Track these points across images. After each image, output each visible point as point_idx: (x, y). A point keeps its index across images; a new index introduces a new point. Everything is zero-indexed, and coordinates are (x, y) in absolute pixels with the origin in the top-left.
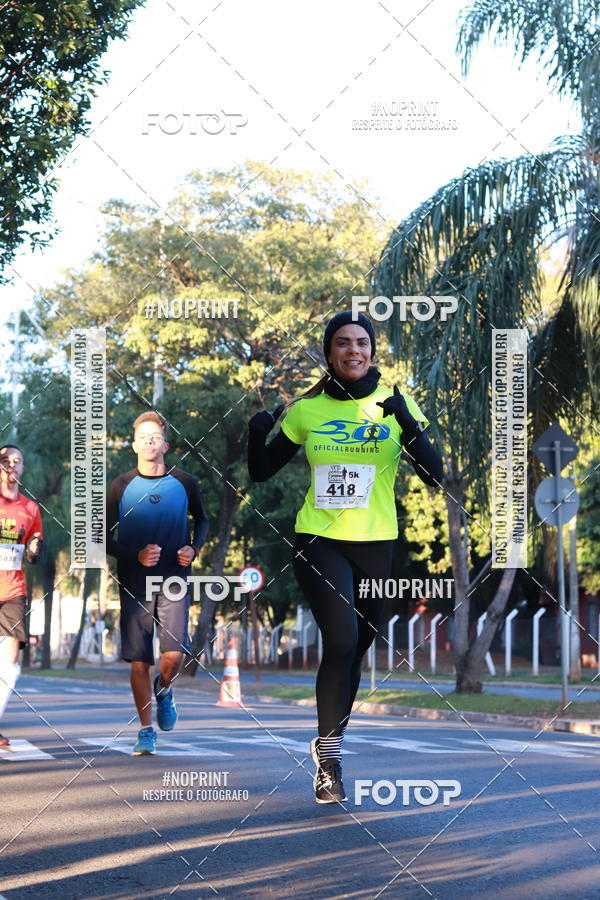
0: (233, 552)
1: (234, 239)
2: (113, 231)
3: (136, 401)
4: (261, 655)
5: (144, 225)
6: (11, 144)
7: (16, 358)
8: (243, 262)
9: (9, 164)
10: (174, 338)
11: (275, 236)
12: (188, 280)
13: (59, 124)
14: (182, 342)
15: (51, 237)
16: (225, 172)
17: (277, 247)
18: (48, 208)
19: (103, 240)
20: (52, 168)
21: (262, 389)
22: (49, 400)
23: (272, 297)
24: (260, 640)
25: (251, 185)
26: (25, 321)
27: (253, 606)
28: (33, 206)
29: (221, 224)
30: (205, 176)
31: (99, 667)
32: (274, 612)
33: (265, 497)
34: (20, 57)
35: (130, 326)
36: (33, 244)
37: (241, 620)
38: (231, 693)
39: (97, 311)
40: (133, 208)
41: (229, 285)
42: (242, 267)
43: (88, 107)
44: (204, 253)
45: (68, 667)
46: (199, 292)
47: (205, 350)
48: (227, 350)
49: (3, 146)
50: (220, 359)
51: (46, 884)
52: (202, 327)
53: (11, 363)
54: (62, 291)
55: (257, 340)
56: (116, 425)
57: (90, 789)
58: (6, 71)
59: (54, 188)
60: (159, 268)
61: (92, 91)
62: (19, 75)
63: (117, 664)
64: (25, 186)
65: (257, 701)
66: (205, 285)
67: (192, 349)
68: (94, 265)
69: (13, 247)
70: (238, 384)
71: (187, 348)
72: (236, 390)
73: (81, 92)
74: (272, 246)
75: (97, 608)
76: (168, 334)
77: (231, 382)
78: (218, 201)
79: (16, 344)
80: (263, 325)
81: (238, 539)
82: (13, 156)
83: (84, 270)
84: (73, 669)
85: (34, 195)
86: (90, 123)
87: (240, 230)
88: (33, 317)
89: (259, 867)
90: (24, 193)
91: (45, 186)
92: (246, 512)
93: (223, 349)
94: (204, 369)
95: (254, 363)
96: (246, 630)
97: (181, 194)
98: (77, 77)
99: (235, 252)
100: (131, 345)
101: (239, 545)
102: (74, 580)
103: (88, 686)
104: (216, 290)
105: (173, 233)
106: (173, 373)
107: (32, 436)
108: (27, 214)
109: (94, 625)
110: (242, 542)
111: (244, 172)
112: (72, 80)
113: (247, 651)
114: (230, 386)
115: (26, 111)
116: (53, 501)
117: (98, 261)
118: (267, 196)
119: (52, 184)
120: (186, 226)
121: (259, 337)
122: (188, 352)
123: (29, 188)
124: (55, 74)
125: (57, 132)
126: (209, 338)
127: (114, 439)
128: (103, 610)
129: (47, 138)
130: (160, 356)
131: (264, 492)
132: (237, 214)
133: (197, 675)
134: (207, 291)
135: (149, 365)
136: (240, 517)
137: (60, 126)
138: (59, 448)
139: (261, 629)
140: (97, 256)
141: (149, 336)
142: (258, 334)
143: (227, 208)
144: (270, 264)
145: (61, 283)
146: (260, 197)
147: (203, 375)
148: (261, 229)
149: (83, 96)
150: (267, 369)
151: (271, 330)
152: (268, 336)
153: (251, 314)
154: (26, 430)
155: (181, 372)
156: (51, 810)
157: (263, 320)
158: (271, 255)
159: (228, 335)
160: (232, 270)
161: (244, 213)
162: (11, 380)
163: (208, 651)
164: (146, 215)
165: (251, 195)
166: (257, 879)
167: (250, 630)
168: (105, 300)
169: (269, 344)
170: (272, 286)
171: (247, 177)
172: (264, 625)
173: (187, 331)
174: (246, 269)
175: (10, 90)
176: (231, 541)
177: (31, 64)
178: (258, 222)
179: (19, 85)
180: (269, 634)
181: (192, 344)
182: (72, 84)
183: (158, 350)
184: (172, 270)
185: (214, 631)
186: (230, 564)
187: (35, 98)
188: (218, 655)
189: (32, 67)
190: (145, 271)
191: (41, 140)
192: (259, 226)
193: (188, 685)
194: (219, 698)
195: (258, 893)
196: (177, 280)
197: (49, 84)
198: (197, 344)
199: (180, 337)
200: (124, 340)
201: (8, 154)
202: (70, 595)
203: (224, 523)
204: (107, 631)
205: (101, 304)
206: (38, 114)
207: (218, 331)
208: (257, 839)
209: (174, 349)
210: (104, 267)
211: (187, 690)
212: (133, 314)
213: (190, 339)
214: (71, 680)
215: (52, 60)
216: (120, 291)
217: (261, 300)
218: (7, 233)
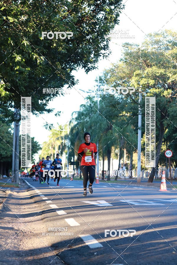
0: (163, 146)
1: (162, 53)
2: (126, 52)
3: (134, 102)
4: (172, 176)
5: (135, 50)
6: (97, 28)
7: (98, 90)
8: (165, 60)
9: (96, 34)
10: (145, 83)
11: (174, 52)
12: (149, 66)
13: (110, 21)
14: (147, 84)
15: (109, 54)
16: (159, 33)
17: (175, 55)
18: (108, 46)
19: (123, 55)
20: (108, 34)
21: (171, 97)
22: (109, 102)
23: (174, 70)
24: (171, 172)
25: (167, 37)
26: (101, 79)
27: (169, 161)
28: (103, 45)
29: (158, 49)
30: (153, 35)
31: (124, 180)
32: (176, 163)
33: (173, 129)
34: (99, 2)
35: (132, 80)
36: (103, 57)
37: (166, 166)
38: (164, 187)
39: (122, 76)
40: (132, 45)
41: (161, 67)
42: (165, 61)
43: (119, 16)
44: (153, 58)
45: (115, 180)
46: (152, 69)
47: (154, 86)
48: (160, 86)
49: (94, 28)
50: (158, 89)
51: (112, 240)
52: (153, 80)
53: (97, 92)
54: (111, 70)
55: (169, 83)
56: (128, 109)
57: (124, 214)
58: (95, 7)
59: (110, 40)
60: (140, 63)
61: (120, 11)
62: (98, 7)
63: (129, 179)
64: (101, 40)
65: (171, 189)
66: (154, 67)
67: (150, 86)
68: (121, 62)
69: (98, 58)
70: (164, 96)
71: (149, 86)
72: (163, 98)
73: (116, 12)
74: (174, 55)
75: (123, 163)
76: (143, 82)
77: (162, 95)
78: (157, 42)
79: (98, 86)
80: (171, 78)
81: (164, 142)
82: (97, 31)
83: (118, 63)
84: (117, 180)
85: (104, 42)
86: (119, 21)
87: (164, 51)
88: (103, 78)
89: (174, 236)
90: (101, 42)
91: (107, 39)
92: (167, 134)
93: (159, 86)
94: (154, 92)
95: (168, 90)
96: (167, 169)
97: (146, 41)
98: (115, 7)
99: (162, 57)
100: (132, 85)
101: (165, 144)
102: (116, 155)
103: (121, 185)
104: (157, 69)
105: (144, 52)
106: (144, 94)
107: (104, 113)
108: (102, 48)
109: (122, 168)
110: (166, 143)
111: (165, 33)
112: (114, 8)
113: (168, 175)
114: (162, 97)
115: (101, 18)
116: (110, 132)
117: (122, 61)
118: (171, 40)
119: (109, 39)
120: (148, 50)
121: (170, 82)
122: (149, 87)
123: (102, 40)
124: (109, 7)
125: (110, 24)
126: (155, 83)
127: (127, 113)
128: (125, 163)
129: (107, 26)
130: (141, 88)
131: (172, 128)
132: (163, 46)
133: (153, 182)
134: (154, 69)
135: (137, 91)
136: (165, 136)
137: (111, 22)
138: (111, 116)
139: (172, 168)
140: (121, 60)
141: (137, 83)
142: (170, 81)
143: (159, 44)
144: (173, 60)
145: (111, 68)
146: (169, 40)
147: (153, 94)
148: (170, 50)
149: (117, 13)
150: (173, 92)
151: (174, 80)
152: (172, 82)
153: (167, 75)
154: (102, 111)
155: (147, 93)
156: (113, 220)
157: (171, 77)
158: (173, 58)
159: (160, 81)
160: (161, 63)
161: (165, 45)
162: (97, 97)
163: (156, 175)
164: (136, 47)
165: (167, 40)
166: (173, 240)
167: (168, 169)
168: (124, 72)
169: (173, 84)
170: (174, 67)
171: (165, 34)
172: (172, 167)
173: (149, 81)
174: (166, 62)
175: (96, 12)
176: (163, 142)
177: (102, 4)
178: (169, 48)
179: (99, 11)
180: (174, 170)
181: (150, 85)
182: (114, 9)
183: (140, 87)
184: (144, 63)
185: (158, 169)
186: (162, 149)
187: (103, 14)
188: (159, 176)
189: (102, 5)
190: (136, 64)
191: (105, 26)
192: (169, 49)
193: (150, 185)
194: (160, 188)
195: (174, 244)
196: (145, 66)
197: (107, 10)
198: (151, 85)
199: (146, 82)
200: (130, 84)
201: (95, 30)
202: (115, 159)
203: (160, 137)
204: (126, 169)
205: (123, 74)
206: (104, 19)
207: (158, 80)
208: (173, 229)
209: (145, 86)
210: (124, 63)
211: (150, 186)
212: (132, 76)
213: (149, 84)
214: (116, 184)
215: (108, 2)
216: (128, 69)
217: (171, 71)
218: (96, 54)
